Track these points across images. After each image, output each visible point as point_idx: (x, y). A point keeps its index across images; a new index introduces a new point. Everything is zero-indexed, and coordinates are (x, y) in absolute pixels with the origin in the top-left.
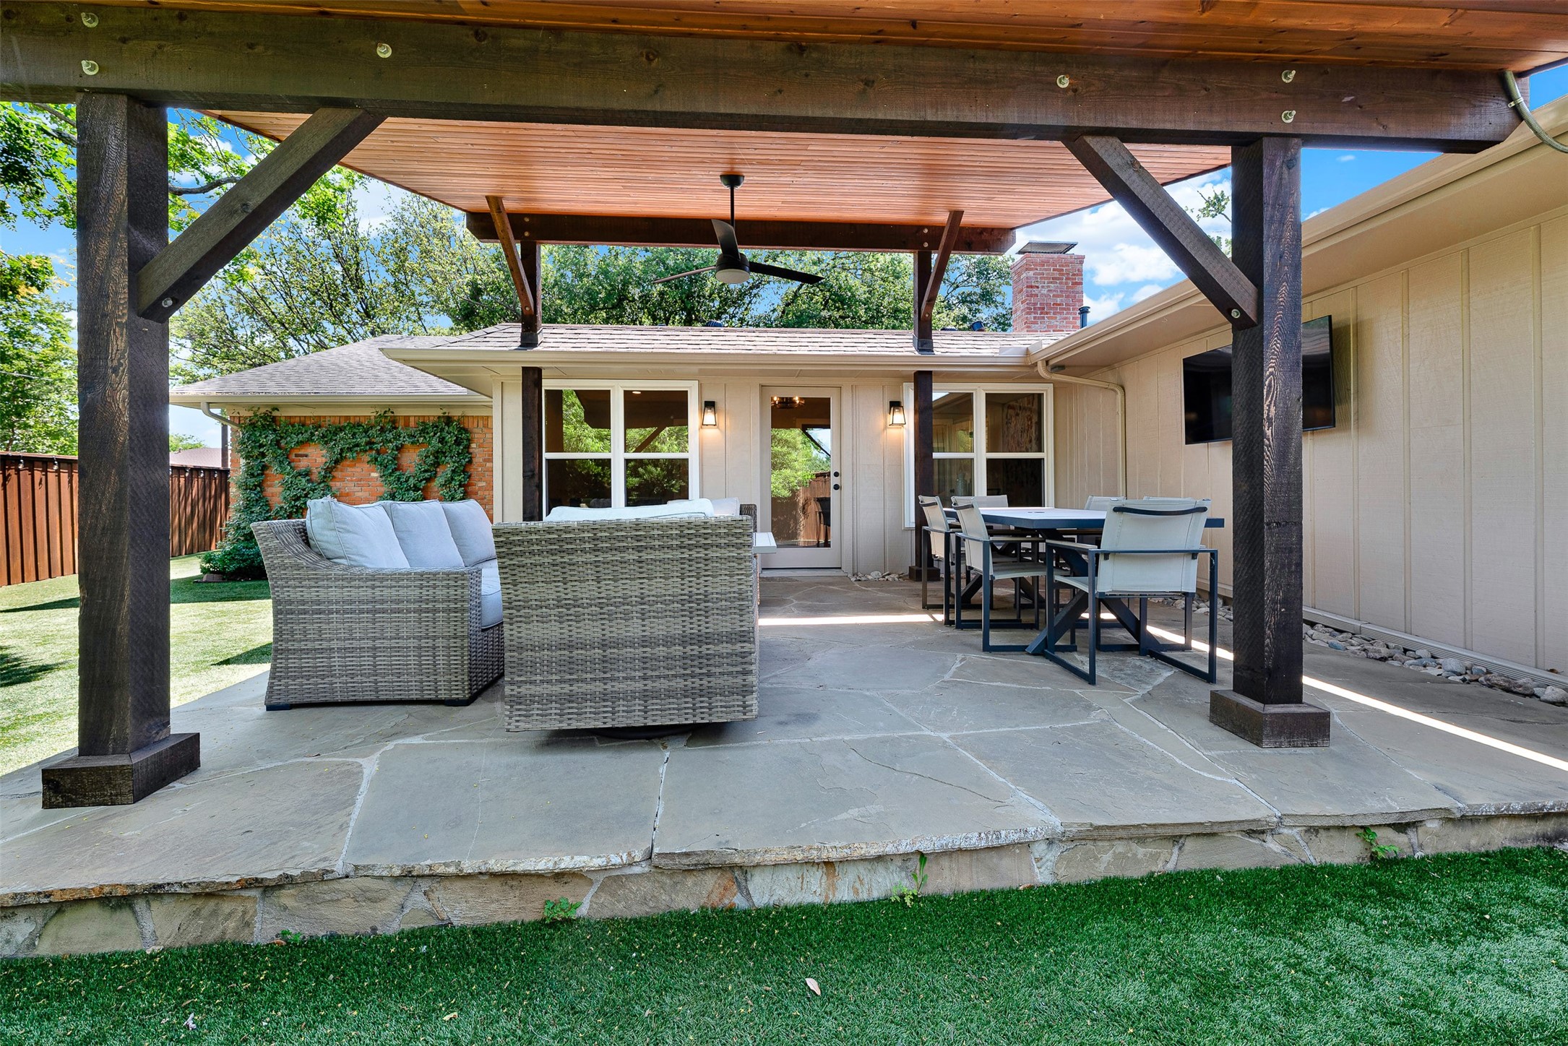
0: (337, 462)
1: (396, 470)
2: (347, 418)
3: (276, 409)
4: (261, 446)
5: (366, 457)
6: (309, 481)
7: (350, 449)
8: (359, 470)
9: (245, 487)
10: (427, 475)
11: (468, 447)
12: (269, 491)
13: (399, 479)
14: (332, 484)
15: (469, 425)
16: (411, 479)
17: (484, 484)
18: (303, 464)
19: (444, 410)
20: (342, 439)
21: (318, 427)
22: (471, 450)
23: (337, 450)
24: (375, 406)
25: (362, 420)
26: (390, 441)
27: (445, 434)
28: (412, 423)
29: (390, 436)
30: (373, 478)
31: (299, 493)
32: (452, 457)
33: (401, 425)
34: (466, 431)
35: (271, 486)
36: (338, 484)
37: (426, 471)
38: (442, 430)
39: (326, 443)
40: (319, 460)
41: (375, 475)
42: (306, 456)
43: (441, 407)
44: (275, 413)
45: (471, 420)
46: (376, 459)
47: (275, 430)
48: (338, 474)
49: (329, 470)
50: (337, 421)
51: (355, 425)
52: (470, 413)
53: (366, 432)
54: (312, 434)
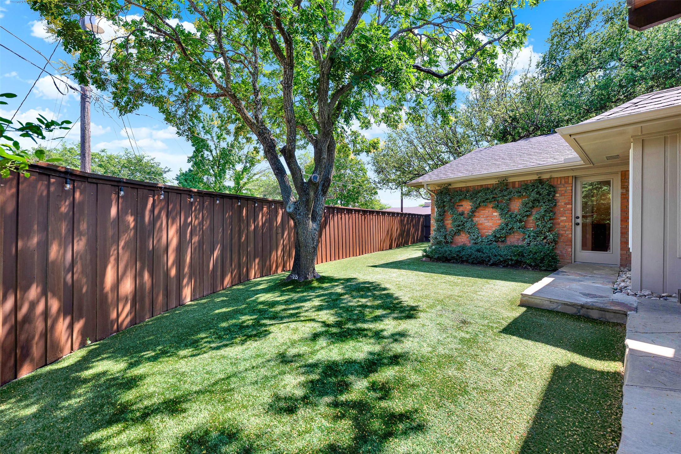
0: (477, 208)
1: (508, 211)
2: (481, 186)
3: (450, 185)
4: (444, 202)
5: (491, 205)
6: (464, 218)
7: (484, 202)
8: (487, 212)
9: (437, 221)
10: (528, 213)
11: (554, 196)
12: (446, 222)
13: (511, 216)
14: (474, 219)
15: (554, 183)
16: (518, 216)
17: (565, 218)
18: (461, 209)
19: (539, 176)
20: (480, 196)
21: (468, 192)
22: (556, 198)
23: (478, 202)
24: (497, 178)
25: (489, 186)
26: (505, 196)
27: (540, 190)
28: (517, 185)
29: (506, 193)
30: (495, 216)
31: (460, 223)
32: (544, 203)
33: (510, 186)
34: (553, 187)
35: (447, 220)
36: (477, 219)
37: (527, 211)
38: (538, 187)
39: (472, 199)
40: (468, 207)
41: (495, 214)
42: (462, 206)
43: (537, 174)
44: (450, 187)
45: (556, 180)
46: (498, 206)
47: (449, 195)
48: (476, 214)
49: (473, 212)
50: (476, 187)
51: (486, 189)
52: (555, 175)
53: (492, 192)
54: (466, 195)
